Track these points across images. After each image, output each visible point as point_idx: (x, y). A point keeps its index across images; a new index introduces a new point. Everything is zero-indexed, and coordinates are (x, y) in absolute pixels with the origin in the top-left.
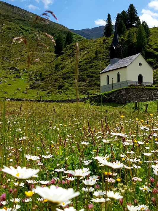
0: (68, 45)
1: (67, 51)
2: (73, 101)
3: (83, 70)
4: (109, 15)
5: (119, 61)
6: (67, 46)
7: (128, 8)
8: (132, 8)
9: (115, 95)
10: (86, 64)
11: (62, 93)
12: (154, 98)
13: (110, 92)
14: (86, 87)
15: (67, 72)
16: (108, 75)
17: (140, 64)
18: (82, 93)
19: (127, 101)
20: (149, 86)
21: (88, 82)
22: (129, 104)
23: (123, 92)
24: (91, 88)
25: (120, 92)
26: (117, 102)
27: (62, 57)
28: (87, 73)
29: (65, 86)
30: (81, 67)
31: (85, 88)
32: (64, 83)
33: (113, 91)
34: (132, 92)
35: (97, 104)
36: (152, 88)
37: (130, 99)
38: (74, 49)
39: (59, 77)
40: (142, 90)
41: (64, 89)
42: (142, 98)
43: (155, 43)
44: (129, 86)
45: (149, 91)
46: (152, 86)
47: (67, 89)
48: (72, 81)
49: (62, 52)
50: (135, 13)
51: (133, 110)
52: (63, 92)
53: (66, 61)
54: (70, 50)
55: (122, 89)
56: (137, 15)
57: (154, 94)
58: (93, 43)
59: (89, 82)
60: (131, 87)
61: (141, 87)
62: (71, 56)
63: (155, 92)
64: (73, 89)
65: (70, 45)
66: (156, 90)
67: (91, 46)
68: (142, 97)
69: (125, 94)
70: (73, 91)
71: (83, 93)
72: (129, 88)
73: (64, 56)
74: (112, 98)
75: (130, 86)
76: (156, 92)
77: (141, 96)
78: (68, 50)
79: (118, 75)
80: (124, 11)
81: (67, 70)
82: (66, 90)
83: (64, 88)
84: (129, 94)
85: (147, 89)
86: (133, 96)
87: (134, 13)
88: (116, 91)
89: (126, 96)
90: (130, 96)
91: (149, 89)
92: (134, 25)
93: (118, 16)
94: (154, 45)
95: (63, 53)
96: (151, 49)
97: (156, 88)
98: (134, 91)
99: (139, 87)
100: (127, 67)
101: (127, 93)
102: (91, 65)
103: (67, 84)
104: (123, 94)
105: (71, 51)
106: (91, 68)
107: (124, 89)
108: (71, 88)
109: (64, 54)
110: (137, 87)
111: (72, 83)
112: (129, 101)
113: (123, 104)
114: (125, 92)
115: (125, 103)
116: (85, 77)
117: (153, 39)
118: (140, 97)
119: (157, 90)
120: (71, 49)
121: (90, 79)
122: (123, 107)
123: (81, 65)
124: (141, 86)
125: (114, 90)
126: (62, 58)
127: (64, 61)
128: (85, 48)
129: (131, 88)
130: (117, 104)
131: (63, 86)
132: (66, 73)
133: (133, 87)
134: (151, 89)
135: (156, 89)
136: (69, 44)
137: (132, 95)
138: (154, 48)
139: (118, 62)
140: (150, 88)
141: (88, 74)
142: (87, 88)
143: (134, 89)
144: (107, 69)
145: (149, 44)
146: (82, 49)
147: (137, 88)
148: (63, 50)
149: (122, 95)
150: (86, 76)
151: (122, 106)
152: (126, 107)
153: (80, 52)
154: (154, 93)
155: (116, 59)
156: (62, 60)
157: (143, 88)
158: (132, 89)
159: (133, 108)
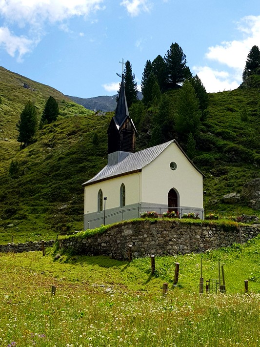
0: (47, 125)
1: (43, 137)
2: (20, 248)
3: (63, 176)
4: (128, 64)
5: (127, 158)
6: (44, 126)
7: (168, 51)
8: (176, 52)
9: (108, 238)
10: (71, 163)
11: (11, 227)
12: (202, 245)
13: (97, 229)
14: (66, 214)
15: (29, 179)
16: (100, 189)
17: (173, 166)
18: (53, 229)
19: (136, 254)
20: (192, 217)
21: (72, 204)
22: (138, 261)
23: (128, 232)
24: (76, 218)
25: (121, 232)
26: (113, 256)
27: (31, 149)
28: (71, 183)
29: (19, 212)
30: (59, 169)
31: (63, 216)
32: (18, 205)
33: (103, 229)
34: (148, 231)
35: (67, 260)
36: (197, 221)
37: (142, 250)
38: (56, 131)
39: (11, 190)
40: (173, 227)
41: (17, 219)
42: (172, 245)
43: (220, 122)
44: (142, 217)
45: (190, 229)
46: (197, 218)
47: (24, 217)
48: (37, 201)
49: (34, 137)
50: (183, 61)
51: (146, 276)
52: (12, 225)
53: (38, 157)
54: (49, 135)
55: (126, 224)
56: (187, 65)
57: (203, 236)
58: (98, 120)
59: (74, 203)
60: (147, 218)
61: (171, 220)
62: (49, 146)
63: (205, 233)
64: (36, 218)
65: (51, 125)
66: (206, 227)
67: (92, 127)
68: (171, 243)
69: (132, 235)
70: (35, 223)
71: (57, 227)
72: (140, 222)
73: (35, 146)
74: (103, 245)
75: (144, 216)
76: (208, 231)
77: (170, 240)
78: (44, 134)
79: (123, 188)
80: (159, 58)
81: (30, 176)
82: (19, 221)
83: (17, 216)
84: (141, 237)
85: (183, 224)
86: (150, 241)
87: (181, 60)
88: (112, 228)
89: (134, 241)
90: (143, 240)
91: (189, 224)
92: (181, 84)
93: (146, 67)
94: (217, 125)
95: (36, 141)
96: (209, 133)
97: (208, 221)
98: (154, 229)
99: (166, 219)
100: (140, 171)
101: (137, 233)
102: (81, 165)
103: (25, 207)
104: (127, 236)
105: (51, 135)
106: (81, 171)
107: (129, 223)
108: (31, 216)
109: (37, 143)
110: (161, 220)
111: (36, 206)
112: (141, 255)
113: (125, 260)
114: (131, 232)
115: (131, 258)
116: (67, 191)
117: (217, 113)
118: (166, 243)
119: (208, 228)
120: (51, 132)
121: (76, 196)
122: (125, 268)
123: (60, 167)
124: (169, 217)
125: (106, 227)
126: (32, 151)
127: (33, 156)
128: (80, 130)
129: (147, 221)
130: (111, 261)
131: (15, 212)
132: (27, 182)
133: (152, 220)
134: (194, 224)
135: (206, 225)
136: (49, 123)
137: (148, 240)
138: (216, 131)
139: (125, 160)
140: (192, 221)
141: (72, 186)
142: (68, 217)
143: (152, 223)
144: (100, 176)
145: (205, 122)
146: (73, 133)
147: (160, 222)
148: (36, 135)
149: (125, 237)
150: (69, 190)
151: (122, 267)
152: (131, 269)
153: (69, 139)
154: (201, 234)
155: (121, 152)
156: (30, 155)
157: (174, 222)
158: (148, 224)
159: (147, 272)
